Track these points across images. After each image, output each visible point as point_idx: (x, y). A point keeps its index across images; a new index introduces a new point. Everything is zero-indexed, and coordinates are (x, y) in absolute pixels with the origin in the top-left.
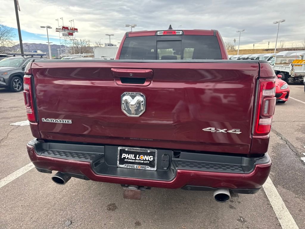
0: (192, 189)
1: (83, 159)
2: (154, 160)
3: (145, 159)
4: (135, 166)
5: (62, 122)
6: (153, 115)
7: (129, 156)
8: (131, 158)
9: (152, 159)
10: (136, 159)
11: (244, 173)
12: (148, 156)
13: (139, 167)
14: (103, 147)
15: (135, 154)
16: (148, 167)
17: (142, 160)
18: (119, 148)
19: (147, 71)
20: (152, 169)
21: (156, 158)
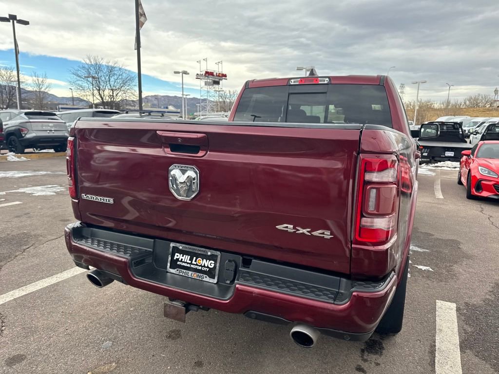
0: (258, 317)
1: (121, 254)
2: (215, 267)
3: (203, 265)
4: (190, 273)
6: (209, 199)
7: (183, 258)
8: (185, 261)
9: (213, 265)
10: (191, 264)
11: (334, 304)
12: (208, 261)
13: (195, 275)
14: (153, 240)
15: (192, 255)
16: (206, 277)
17: (199, 266)
18: (172, 245)
19: (200, 135)
20: (211, 281)
21: (218, 265)
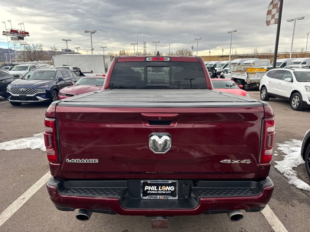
0: (212, 213)
1: (111, 196)
2: (175, 190)
3: (166, 190)
4: (158, 197)
5: (88, 162)
6: (178, 151)
7: (152, 188)
8: (153, 190)
9: (173, 189)
10: (158, 191)
11: (255, 196)
12: (170, 187)
13: (162, 197)
14: (127, 181)
15: (158, 185)
16: (170, 197)
17: (164, 191)
18: (142, 181)
19: (175, 115)
20: (174, 198)
21: (177, 188)
